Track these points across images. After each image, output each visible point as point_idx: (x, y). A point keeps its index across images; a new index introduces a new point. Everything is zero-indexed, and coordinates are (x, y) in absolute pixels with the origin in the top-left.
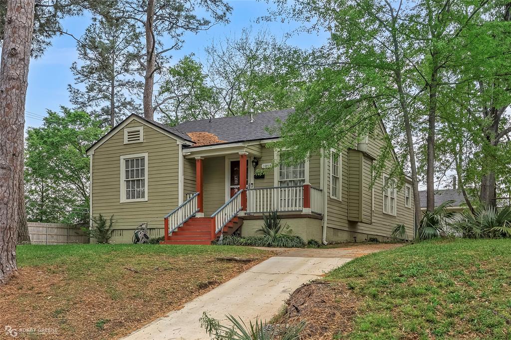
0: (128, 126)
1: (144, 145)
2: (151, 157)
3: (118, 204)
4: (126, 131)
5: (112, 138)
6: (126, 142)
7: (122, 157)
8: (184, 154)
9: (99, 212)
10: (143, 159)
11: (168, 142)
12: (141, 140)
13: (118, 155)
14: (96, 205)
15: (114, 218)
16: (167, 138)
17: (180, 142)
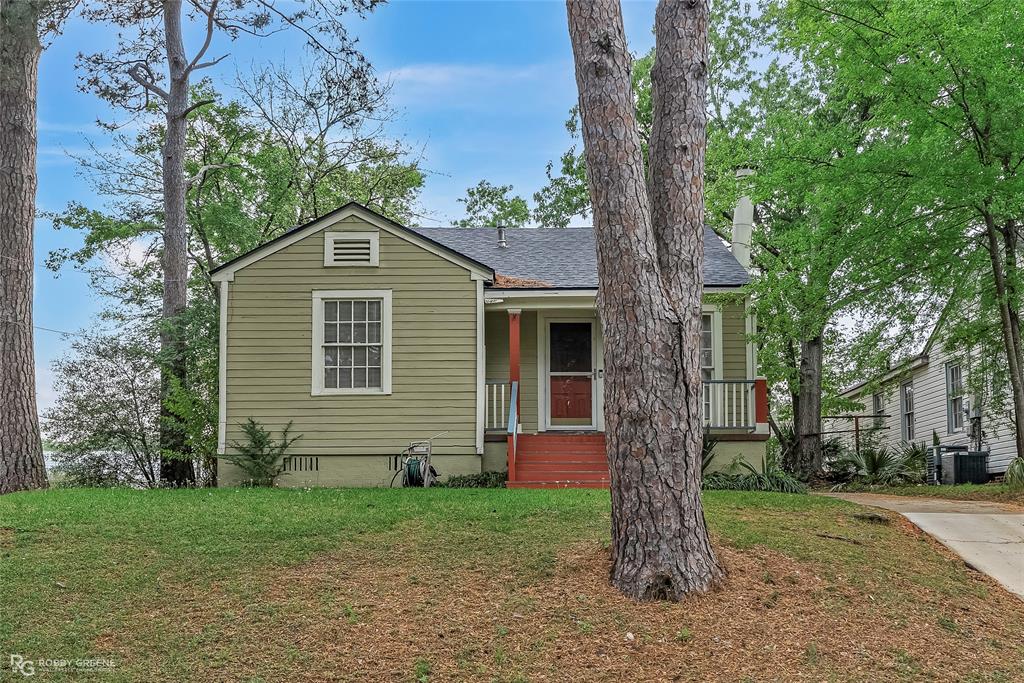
0: (334, 228)
1: (380, 272)
2: (401, 301)
3: (307, 397)
4: (330, 238)
5: (290, 250)
6: (329, 260)
7: (317, 295)
8: (489, 301)
9: (249, 413)
10: (377, 303)
11: (449, 272)
12: (375, 260)
13: (308, 288)
14: (236, 397)
15: (292, 428)
16: (442, 264)
17: (479, 276)
